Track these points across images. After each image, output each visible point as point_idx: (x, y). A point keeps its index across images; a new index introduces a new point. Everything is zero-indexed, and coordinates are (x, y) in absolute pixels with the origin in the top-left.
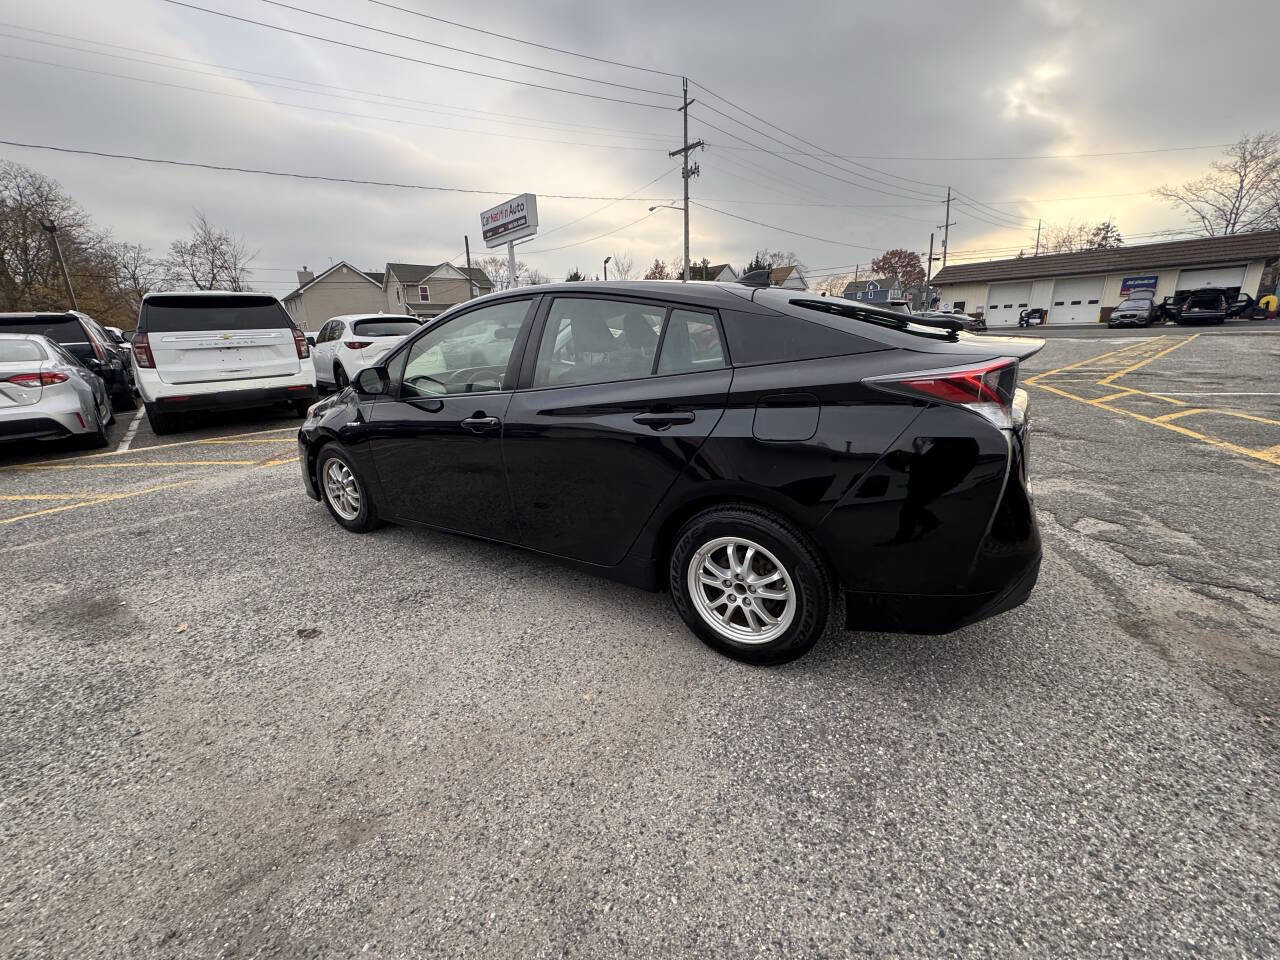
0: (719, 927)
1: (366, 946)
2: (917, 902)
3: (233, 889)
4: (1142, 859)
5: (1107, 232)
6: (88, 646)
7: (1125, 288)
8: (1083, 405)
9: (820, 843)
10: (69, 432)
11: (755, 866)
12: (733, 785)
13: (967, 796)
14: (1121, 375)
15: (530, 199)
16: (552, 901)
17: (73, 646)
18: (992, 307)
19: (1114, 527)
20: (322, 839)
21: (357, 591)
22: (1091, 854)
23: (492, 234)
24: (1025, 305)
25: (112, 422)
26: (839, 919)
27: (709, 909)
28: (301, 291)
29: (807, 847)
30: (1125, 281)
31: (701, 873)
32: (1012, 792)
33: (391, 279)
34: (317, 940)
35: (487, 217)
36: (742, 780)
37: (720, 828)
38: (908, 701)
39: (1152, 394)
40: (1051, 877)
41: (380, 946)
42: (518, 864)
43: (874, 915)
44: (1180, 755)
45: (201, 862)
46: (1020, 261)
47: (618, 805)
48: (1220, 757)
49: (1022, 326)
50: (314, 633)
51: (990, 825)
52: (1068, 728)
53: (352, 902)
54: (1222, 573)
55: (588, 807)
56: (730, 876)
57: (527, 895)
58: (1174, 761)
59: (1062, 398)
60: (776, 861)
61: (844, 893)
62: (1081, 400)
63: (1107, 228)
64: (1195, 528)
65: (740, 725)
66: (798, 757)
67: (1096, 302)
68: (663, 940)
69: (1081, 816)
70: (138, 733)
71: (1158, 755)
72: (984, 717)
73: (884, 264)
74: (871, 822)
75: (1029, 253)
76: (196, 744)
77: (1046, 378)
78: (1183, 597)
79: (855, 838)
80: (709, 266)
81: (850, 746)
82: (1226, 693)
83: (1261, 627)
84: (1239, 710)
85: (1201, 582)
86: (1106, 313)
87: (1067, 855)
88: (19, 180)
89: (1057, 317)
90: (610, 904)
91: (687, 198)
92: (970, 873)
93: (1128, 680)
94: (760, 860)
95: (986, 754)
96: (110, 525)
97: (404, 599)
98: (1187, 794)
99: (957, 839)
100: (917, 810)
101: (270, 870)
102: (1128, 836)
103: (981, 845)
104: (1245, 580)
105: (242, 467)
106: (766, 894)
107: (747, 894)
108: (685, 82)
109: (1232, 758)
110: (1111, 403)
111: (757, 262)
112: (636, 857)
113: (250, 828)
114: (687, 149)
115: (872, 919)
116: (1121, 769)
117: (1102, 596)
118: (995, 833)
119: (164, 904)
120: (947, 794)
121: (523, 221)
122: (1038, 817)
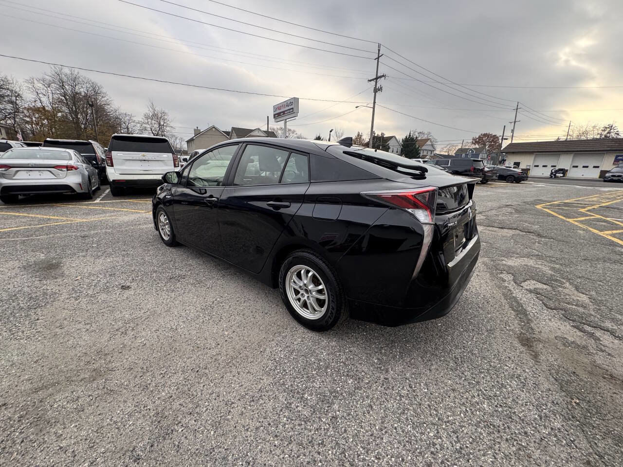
0: (225, 450)
1: (73, 425)
2: (326, 458)
3: (36, 391)
4: (459, 461)
5: (611, 129)
6: (39, 281)
7: (617, 161)
8: (564, 221)
9: (295, 420)
10: (76, 191)
11: (258, 424)
12: (270, 385)
13: (382, 411)
14: (596, 207)
15: (296, 100)
16: (159, 422)
17: (34, 280)
18: (535, 166)
19: (545, 287)
20: (82, 376)
21: (156, 272)
22: (432, 453)
23: (277, 116)
24: (555, 166)
25: (98, 189)
26: (283, 458)
27: (226, 440)
28: (194, 138)
29: (288, 421)
30: (617, 156)
31: (233, 423)
32: (407, 414)
33: (233, 135)
34: (56, 418)
35: (276, 108)
36: (275, 383)
37: (252, 403)
38: (378, 359)
39: (608, 219)
40: (403, 460)
41: (78, 426)
42: (154, 402)
43: (302, 460)
44: (513, 411)
45: (31, 377)
46: (558, 143)
47: (212, 384)
48: (536, 416)
49: (551, 177)
50: (129, 287)
51: (386, 428)
52: (456, 387)
53: (78, 405)
54: (596, 319)
55: (199, 383)
56: (244, 427)
57: (150, 417)
58: (508, 414)
59: (553, 216)
60: (269, 424)
61: (293, 446)
62: (564, 218)
63: (611, 127)
64: (593, 293)
65: (289, 357)
66: (308, 377)
67: (598, 167)
68: (197, 450)
69: (438, 433)
70: (38, 320)
71: (500, 409)
72: (413, 374)
73: (479, 140)
74: (326, 415)
75: (563, 138)
76: (57, 328)
77: (551, 205)
78: (566, 329)
79: (314, 421)
80: (384, 136)
81: (337, 376)
82: (560, 384)
83: (602, 351)
84: (563, 394)
85: (579, 322)
86: (603, 173)
87: (418, 451)
88: (87, 84)
89: (573, 174)
90: (183, 428)
91: (374, 103)
92: (361, 449)
93: (506, 368)
94: (262, 422)
95: (404, 392)
96: (75, 232)
97: (173, 278)
98: (505, 433)
99: (364, 431)
100: (352, 413)
101: (55, 385)
102: (458, 447)
103: (375, 437)
104: (608, 324)
105: (139, 213)
106: (256, 439)
107: (247, 437)
108: (379, 46)
109: (543, 418)
110: (581, 222)
111: (410, 135)
112: (207, 410)
113: (57, 367)
114: (377, 78)
115: (299, 461)
116: (474, 413)
117: (517, 322)
118: (386, 432)
119: (8, 391)
120: (372, 408)
121: (292, 110)
122: (414, 429)
